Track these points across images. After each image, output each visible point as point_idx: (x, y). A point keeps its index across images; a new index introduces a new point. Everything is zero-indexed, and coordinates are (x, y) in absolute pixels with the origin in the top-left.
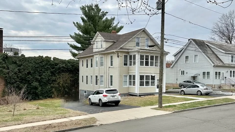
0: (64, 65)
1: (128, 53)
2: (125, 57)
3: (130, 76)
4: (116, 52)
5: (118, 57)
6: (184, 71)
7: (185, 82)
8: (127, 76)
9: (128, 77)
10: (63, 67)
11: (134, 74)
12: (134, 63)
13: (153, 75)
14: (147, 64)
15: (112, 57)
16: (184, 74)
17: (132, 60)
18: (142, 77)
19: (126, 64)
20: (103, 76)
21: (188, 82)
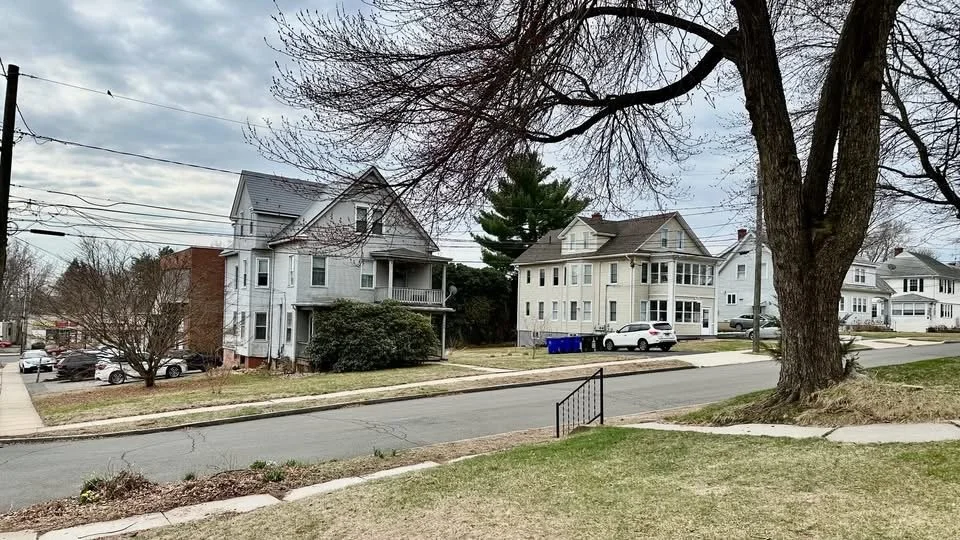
0: (478, 280)
1: (649, 258)
2: (645, 266)
3: (654, 304)
4: (629, 256)
5: (633, 266)
6: (734, 296)
7: (743, 317)
8: (645, 303)
9: (648, 306)
10: (477, 284)
11: (664, 299)
12: (664, 279)
13: (698, 302)
14: (687, 281)
15: (613, 267)
16: (734, 302)
17: (659, 273)
18: (679, 305)
19: (644, 280)
20: (589, 302)
21: (748, 317)
